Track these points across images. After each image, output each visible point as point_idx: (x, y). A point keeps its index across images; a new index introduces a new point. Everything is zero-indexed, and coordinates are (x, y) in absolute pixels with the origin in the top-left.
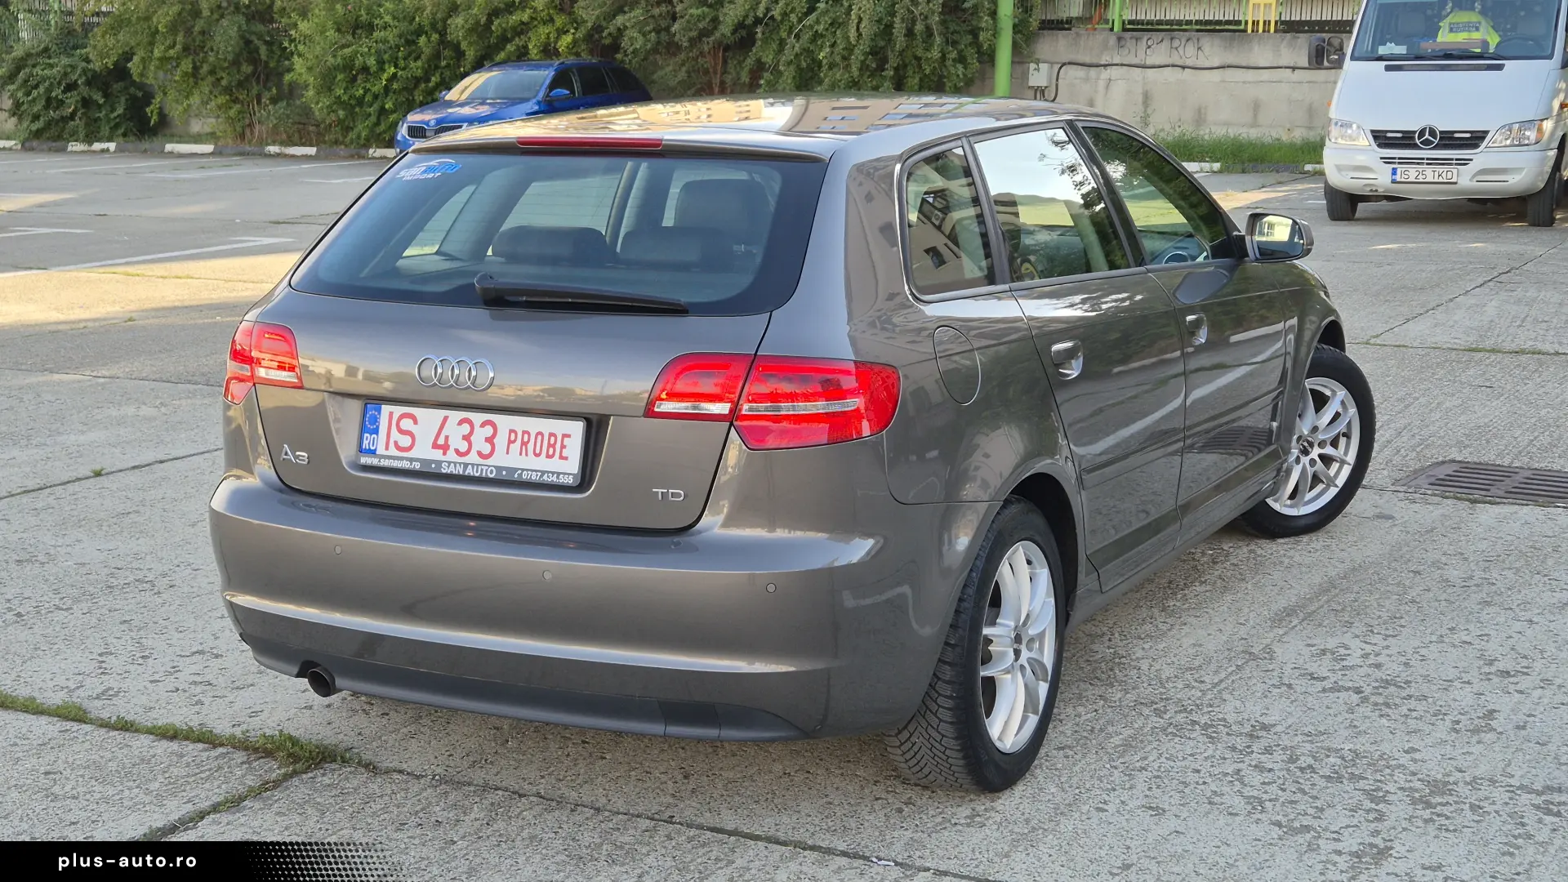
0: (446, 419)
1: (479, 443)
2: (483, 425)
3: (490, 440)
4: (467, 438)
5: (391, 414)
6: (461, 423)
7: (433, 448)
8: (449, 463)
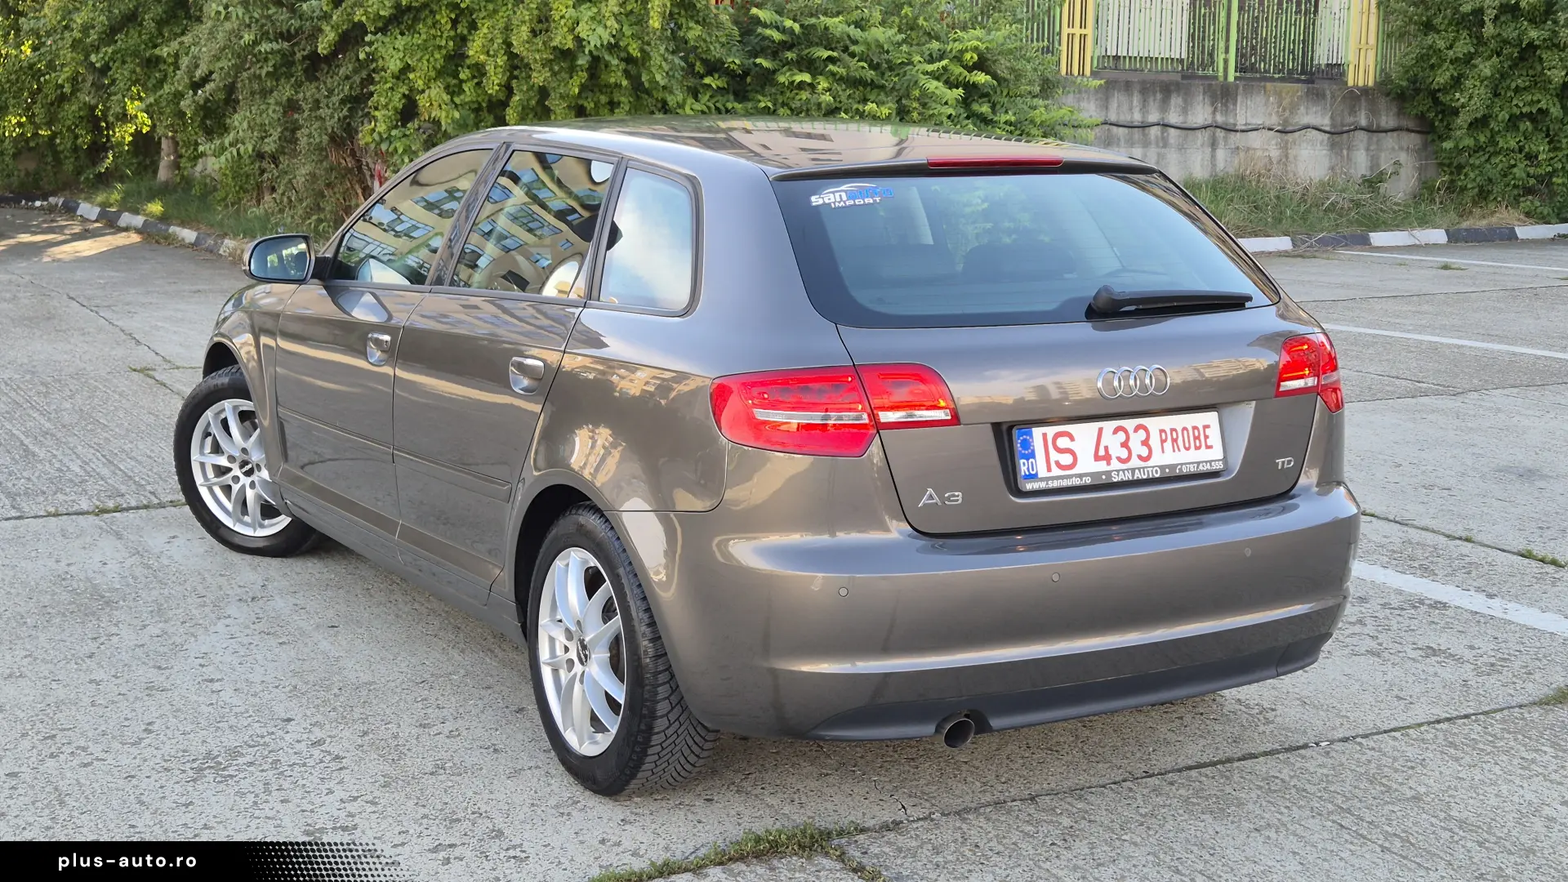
0: (1101, 430)
1: (1138, 449)
2: (1136, 430)
3: (1145, 443)
4: (1125, 445)
5: (1045, 435)
6: (1116, 431)
7: (1096, 460)
8: (1118, 471)
